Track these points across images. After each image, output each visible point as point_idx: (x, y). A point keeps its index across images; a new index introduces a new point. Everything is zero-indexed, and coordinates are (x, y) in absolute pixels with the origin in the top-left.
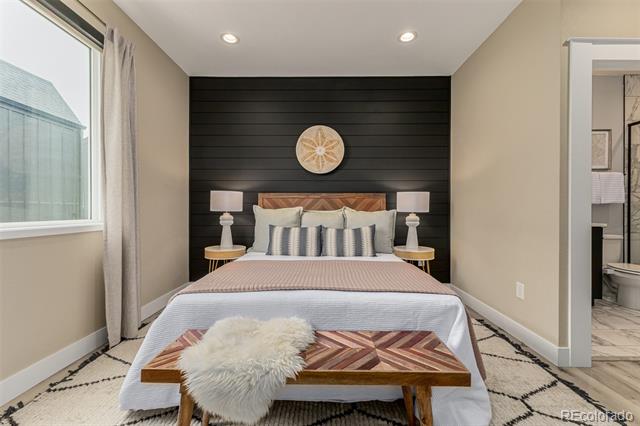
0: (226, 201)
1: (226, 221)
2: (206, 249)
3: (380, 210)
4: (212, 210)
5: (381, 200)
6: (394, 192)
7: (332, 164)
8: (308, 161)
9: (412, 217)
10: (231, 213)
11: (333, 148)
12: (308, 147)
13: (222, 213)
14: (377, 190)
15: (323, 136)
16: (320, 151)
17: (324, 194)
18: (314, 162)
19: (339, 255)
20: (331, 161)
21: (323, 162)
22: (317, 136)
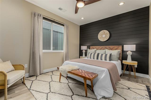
0: (84, 48)
2: (80, 57)
7: (106, 39)
8: (101, 39)
11: (107, 35)
12: (101, 36)
15: (105, 33)
16: (104, 36)
17: (104, 46)
19: (101, 60)
20: (106, 38)
21: (104, 38)
22: (103, 33)
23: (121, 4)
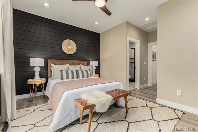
0: (37, 62)
1: (37, 70)
2: (28, 80)
3: (85, 65)
4: (30, 65)
5: (86, 63)
6: (90, 61)
8: (65, 50)
9: (94, 67)
10: (39, 67)
11: (73, 47)
12: (65, 46)
13: (35, 67)
14: (84, 60)
15: (70, 43)
16: (69, 47)
17: (71, 61)
18: (67, 50)
20: (73, 51)
21: (70, 51)
22: (68, 42)
23: (97, 23)
